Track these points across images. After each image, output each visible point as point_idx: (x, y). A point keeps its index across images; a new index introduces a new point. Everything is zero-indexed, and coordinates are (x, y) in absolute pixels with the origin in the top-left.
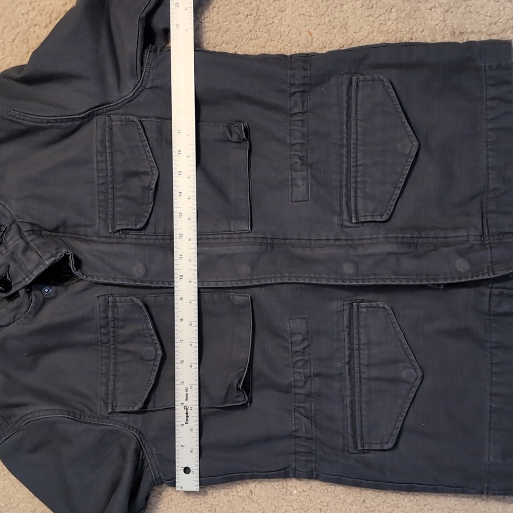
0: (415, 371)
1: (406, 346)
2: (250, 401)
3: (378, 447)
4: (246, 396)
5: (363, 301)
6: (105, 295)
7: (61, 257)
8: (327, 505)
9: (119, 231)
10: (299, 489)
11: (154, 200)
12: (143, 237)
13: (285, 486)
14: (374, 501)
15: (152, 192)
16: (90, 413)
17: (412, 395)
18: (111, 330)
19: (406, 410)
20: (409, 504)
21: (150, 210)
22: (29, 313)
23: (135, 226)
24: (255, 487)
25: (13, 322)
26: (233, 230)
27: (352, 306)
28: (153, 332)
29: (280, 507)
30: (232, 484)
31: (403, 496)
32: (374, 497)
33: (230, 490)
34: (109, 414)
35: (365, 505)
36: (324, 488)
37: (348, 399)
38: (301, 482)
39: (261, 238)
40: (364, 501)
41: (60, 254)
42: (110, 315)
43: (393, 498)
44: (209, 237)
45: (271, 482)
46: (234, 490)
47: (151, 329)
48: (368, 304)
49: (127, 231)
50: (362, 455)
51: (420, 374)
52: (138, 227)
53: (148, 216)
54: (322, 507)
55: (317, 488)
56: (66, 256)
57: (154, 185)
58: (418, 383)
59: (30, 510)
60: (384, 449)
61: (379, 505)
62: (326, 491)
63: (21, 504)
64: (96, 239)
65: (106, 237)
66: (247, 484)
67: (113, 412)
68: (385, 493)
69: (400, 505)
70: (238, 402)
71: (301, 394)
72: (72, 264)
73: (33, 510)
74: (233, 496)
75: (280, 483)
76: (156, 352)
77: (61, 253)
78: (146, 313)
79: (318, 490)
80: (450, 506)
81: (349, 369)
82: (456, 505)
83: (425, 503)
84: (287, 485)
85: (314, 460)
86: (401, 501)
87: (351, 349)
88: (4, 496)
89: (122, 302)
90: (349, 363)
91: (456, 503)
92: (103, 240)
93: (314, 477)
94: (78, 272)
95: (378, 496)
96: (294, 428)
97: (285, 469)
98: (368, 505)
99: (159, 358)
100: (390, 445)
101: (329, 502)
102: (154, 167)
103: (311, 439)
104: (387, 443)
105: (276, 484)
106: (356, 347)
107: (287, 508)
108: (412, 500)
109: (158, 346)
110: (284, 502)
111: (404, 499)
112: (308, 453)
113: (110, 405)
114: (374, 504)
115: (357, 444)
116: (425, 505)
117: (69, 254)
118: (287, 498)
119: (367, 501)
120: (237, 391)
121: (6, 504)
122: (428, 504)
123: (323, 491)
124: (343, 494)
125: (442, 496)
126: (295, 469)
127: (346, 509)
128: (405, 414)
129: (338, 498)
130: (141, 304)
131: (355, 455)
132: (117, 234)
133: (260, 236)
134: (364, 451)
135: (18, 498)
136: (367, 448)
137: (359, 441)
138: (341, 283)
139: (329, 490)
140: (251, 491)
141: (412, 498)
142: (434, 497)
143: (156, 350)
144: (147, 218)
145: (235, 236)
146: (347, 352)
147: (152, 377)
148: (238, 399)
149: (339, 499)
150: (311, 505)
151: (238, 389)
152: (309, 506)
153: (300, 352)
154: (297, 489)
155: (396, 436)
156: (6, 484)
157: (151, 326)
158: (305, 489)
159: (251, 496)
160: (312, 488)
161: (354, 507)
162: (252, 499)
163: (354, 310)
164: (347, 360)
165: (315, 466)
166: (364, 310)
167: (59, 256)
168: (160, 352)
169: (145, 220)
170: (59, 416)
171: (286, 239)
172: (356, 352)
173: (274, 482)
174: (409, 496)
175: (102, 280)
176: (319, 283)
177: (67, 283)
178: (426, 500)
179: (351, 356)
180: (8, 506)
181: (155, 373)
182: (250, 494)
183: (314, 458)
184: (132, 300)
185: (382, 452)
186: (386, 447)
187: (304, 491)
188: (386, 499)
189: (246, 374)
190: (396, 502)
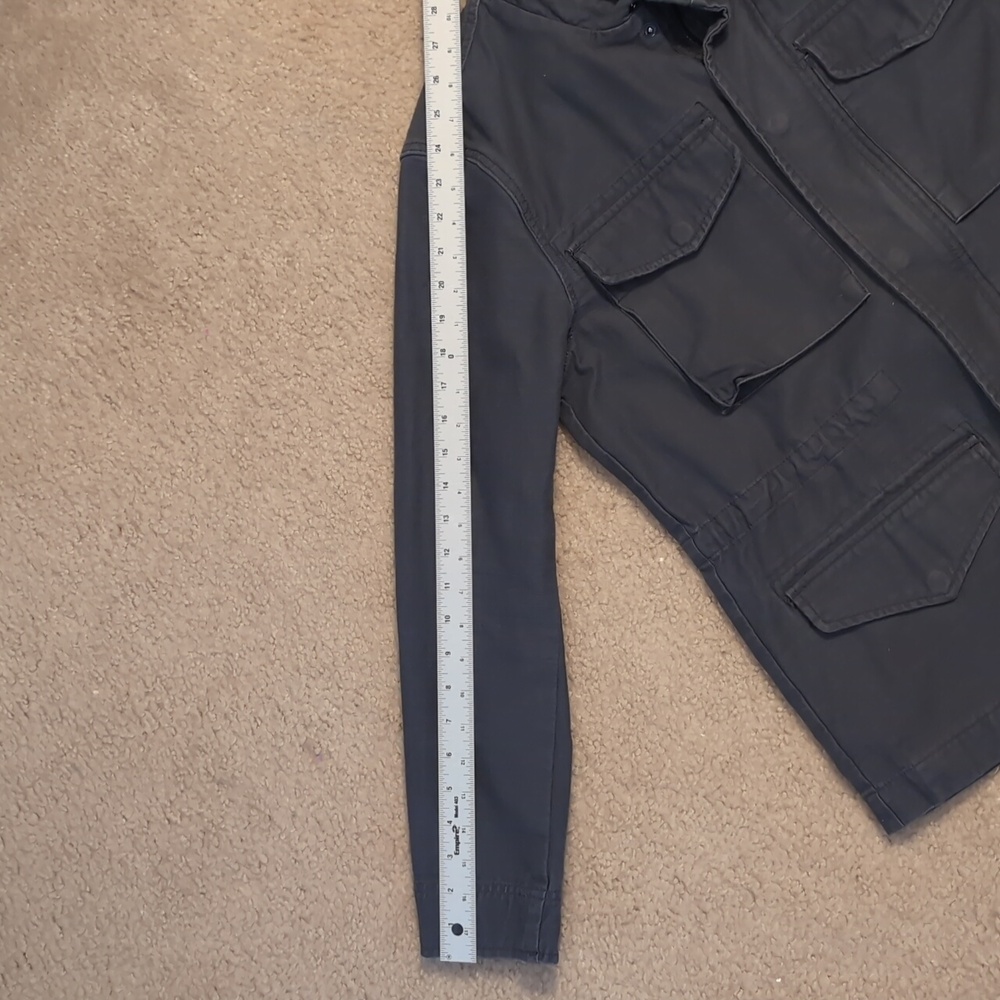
0: (951, 586)
1: (974, 548)
2: (730, 411)
3: (810, 615)
4: (733, 400)
5: (986, 444)
6: (707, 109)
7: (715, 10)
8: (679, 612)
9: (807, 53)
10: (669, 561)
11: (887, 64)
12: (825, 92)
13: (658, 541)
14: (736, 665)
15: (897, 51)
16: (544, 228)
17: (915, 606)
18: (668, 158)
19: (888, 614)
20: (769, 711)
21: (870, 69)
22: (603, 35)
23: (832, 69)
24: (624, 506)
25: (575, 25)
26: (938, 198)
27: (969, 437)
28: (714, 213)
29: (626, 556)
30: (603, 475)
31: (773, 696)
32: (741, 660)
33: (594, 478)
34: (565, 251)
35: (721, 658)
36: (697, 590)
37: (839, 530)
38: (679, 556)
39: (960, 244)
40: (724, 652)
41: (717, 5)
42: (686, 139)
43: (761, 685)
44: (903, 176)
45: (648, 521)
46: (598, 483)
47: (716, 207)
48: (988, 454)
49: (816, 65)
50: (783, 603)
51: (952, 594)
52: (834, 73)
53: (858, 74)
54: (671, 607)
55: (691, 582)
56: (720, 15)
57: (908, 46)
58: (937, 601)
59: (359, 253)
60: (815, 624)
61: (735, 674)
62: (696, 596)
63: (356, 236)
64: (769, 33)
65: (783, 44)
66: (619, 493)
67: (572, 255)
68: (757, 672)
69: (758, 701)
70: (717, 395)
71: (795, 466)
72: (713, 31)
73: (362, 258)
74: (590, 487)
75: (657, 532)
76: (692, 240)
77: (719, 4)
78: (731, 182)
79: (688, 585)
80: (812, 763)
81: (880, 501)
82: (819, 770)
83: (788, 730)
84: (660, 543)
85: (724, 549)
86: (764, 698)
87: (908, 482)
88: (347, 205)
89: (719, 140)
90: (887, 493)
91: (822, 768)
92: (776, 42)
93: (704, 567)
94: (709, 49)
95: (746, 664)
96: (743, 491)
97: (682, 522)
98: (724, 662)
99: (688, 251)
100: (826, 629)
101: (686, 610)
102: (934, 25)
103: (749, 525)
104: (825, 622)
105: (651, 528)
106: (917, 486)
107: (634, 566)
108: (777, 711)
109: (702, 236)
110: (637, 554)
111: (770, 699)
112: (729, 535)
113: (576, 242)
114: (731, 669)
115: (792, 586)
116: (785, 732)
117: (726, 15)
118: (645, 555)
119: (728, 657)
120: (732, 382)
121: (340, 217)
122: (790, 734)
123: (692, 592)
124: (710, 620)
125: (815, 743)
126: (693, 535)
127: (695, 639)
128: (881, 616)
129: (701, 617)
130: (738, 165)
131: (775, 595)
132: (800, 55)
133: (962, 241)
134: (790, 602)
135: (359, 226)
136: (797, 603)
137: (796, 586)
138: (992, 396)
139: (701, 599)
140: (614, 505)
141: (780, 709)
142: (806, 736)
143: (694, 237)
144: (854, 75)
145: (933, 207)
146: (901, 479)
147: (656, 264)
148: (722, 393)
149: (701, 620)
150: (663, 592)
151: (735, 382)
152: (659, 590)
153: (849, 419)
154: (666, 559)
155: (845, 627)
156: (362, 196)
157: (719, 204)
158: (675, 569)
159: (609, 510)
160: (684, 577)
161: (706, 646)
162: (606, 513)
163: (965, 444)
164: (888, 488)
165: (718, 557)
166: (976, 456)
167: (713, 5)
168: (696, 244)
169: (850, 75)
170: (509, 192)
171: (985, 278)
172: (910, 491)
173: (651, 524)
174: (779, 703)
175: (725, 89)
176: (968, 367)
177: (679, 47)
178: (793, 728)
179: (899, 489)
180: (340, 223)
181: (664, 263)
182: (611, 506)
183: (727, 547)
184: (732, 150)
185: (807, 625)
186: (820, 625)
187: (672, 569)
188: (750, 678)
189: (762, 377)
190: (758, 694)
